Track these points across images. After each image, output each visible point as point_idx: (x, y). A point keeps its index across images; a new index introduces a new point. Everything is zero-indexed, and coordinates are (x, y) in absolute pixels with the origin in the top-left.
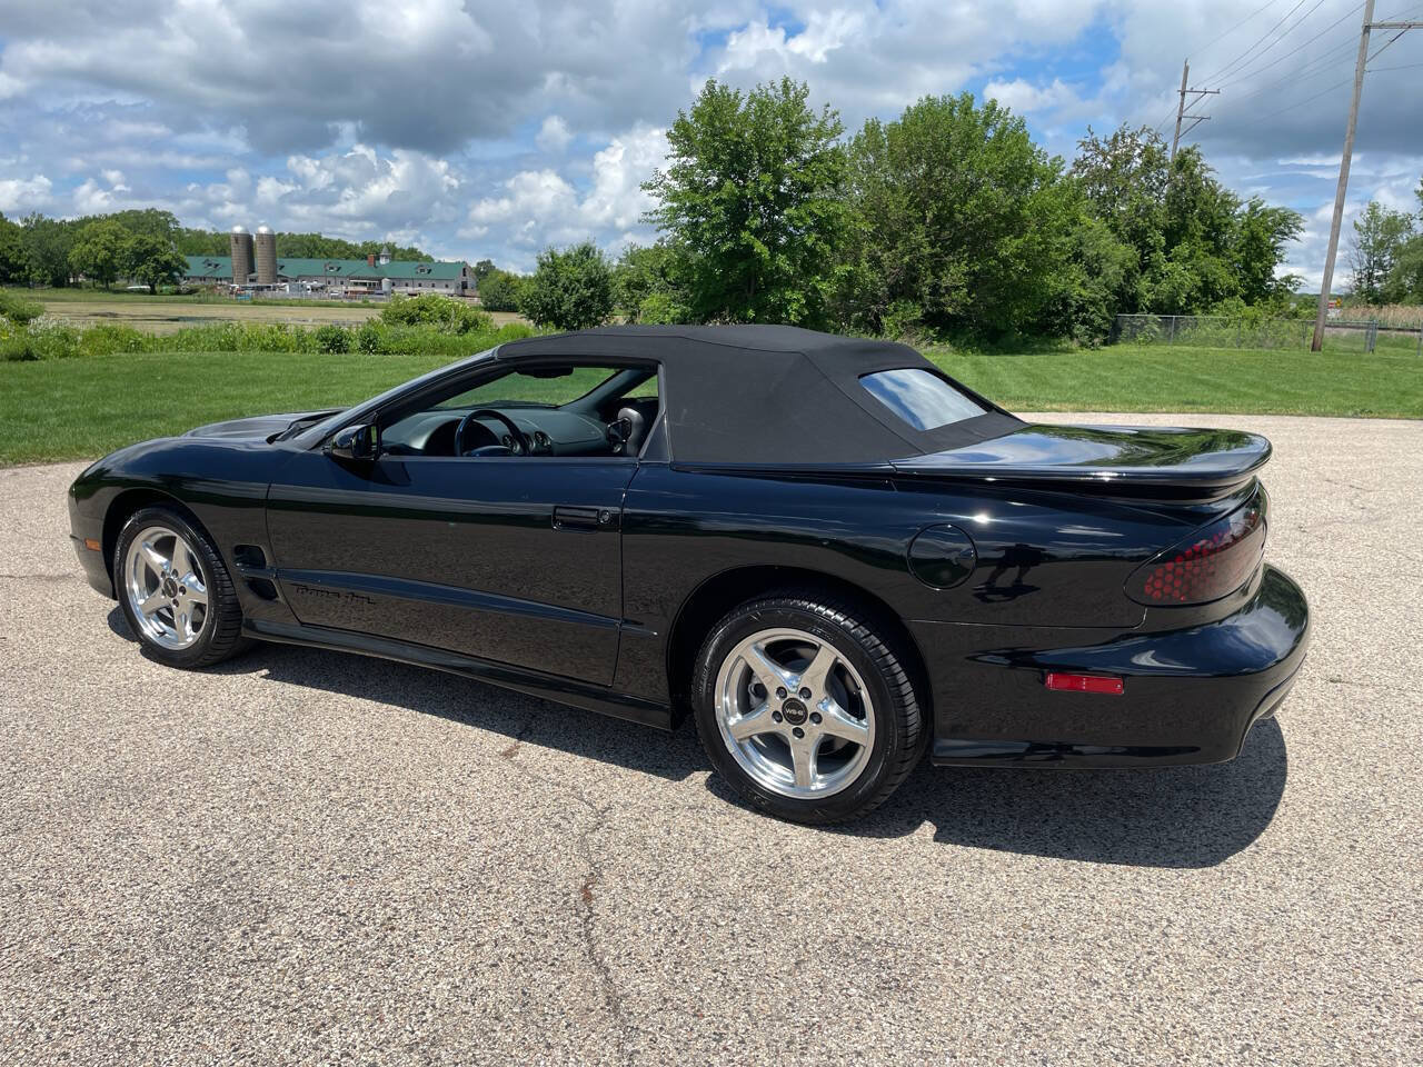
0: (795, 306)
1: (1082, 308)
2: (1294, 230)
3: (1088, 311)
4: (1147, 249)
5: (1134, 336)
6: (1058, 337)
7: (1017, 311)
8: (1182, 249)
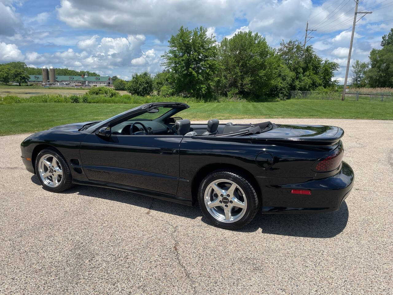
0: (204, 89)
1: (281, 90)
2: (337, 68)
3: (282, 90)
4: (297, 73)
5: (295, 97)
6: (274, 97)
7: (264, 90)
8: (307, 73)
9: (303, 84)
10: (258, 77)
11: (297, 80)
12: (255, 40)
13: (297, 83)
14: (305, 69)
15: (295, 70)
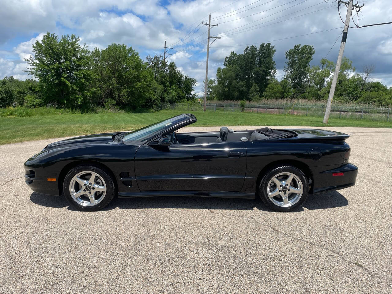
0: (80, 100)
1: (154, 101)
2: (195, 83)
3: (156, 102)
4: (165, 86)
5: (165, 108)
6: (149, 108)
7: (140, 102)
8: (173, 87)
9: (170, 96)
10: (134, 89)
11: (165, 92)
12: (129, 53)
13: (166, 95)
14: (171, 83)
15: (163, 83)
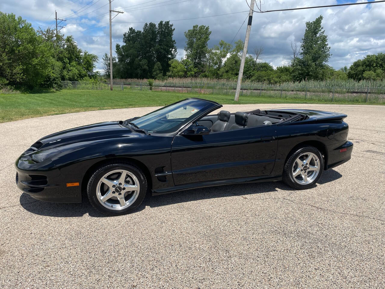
1: (54, 80)
2: (97, 60)
3: (56, 80)
4: (64, 63)
5: (66, 87)
6: (48, 88)
7: (39, 81)
8: (74, 63)
9: (70, 73)
10: (30, 66)
11: (64, 70)
12: (19, 24)
13: (65, 73)
14: (70, 59)
15: (60, 59)
